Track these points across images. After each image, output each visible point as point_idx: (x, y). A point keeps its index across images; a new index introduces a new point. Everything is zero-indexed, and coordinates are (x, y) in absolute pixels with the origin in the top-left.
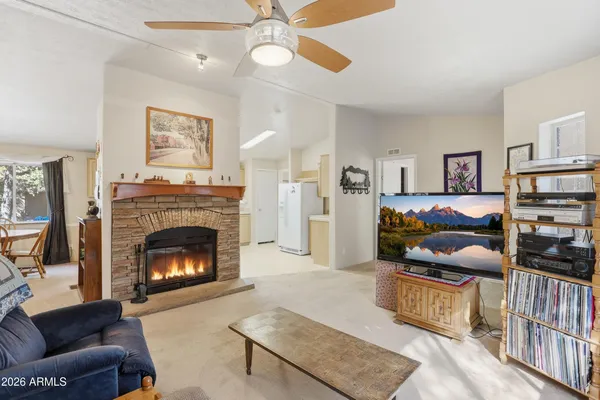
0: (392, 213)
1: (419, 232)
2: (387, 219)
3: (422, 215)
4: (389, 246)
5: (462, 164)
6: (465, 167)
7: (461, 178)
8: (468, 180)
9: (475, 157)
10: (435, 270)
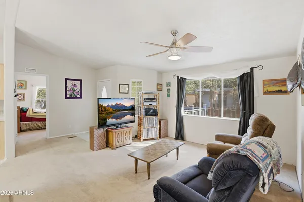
0: (102, 106)
1: (111, 113)
2: (100, 109)
3: (112, 106)
4: (101, 119)
5: (74, 84)
6: (75, 85)
7: (74, 91)
8: (76, 91)
9: (79, 82)
10: (117, 126)
